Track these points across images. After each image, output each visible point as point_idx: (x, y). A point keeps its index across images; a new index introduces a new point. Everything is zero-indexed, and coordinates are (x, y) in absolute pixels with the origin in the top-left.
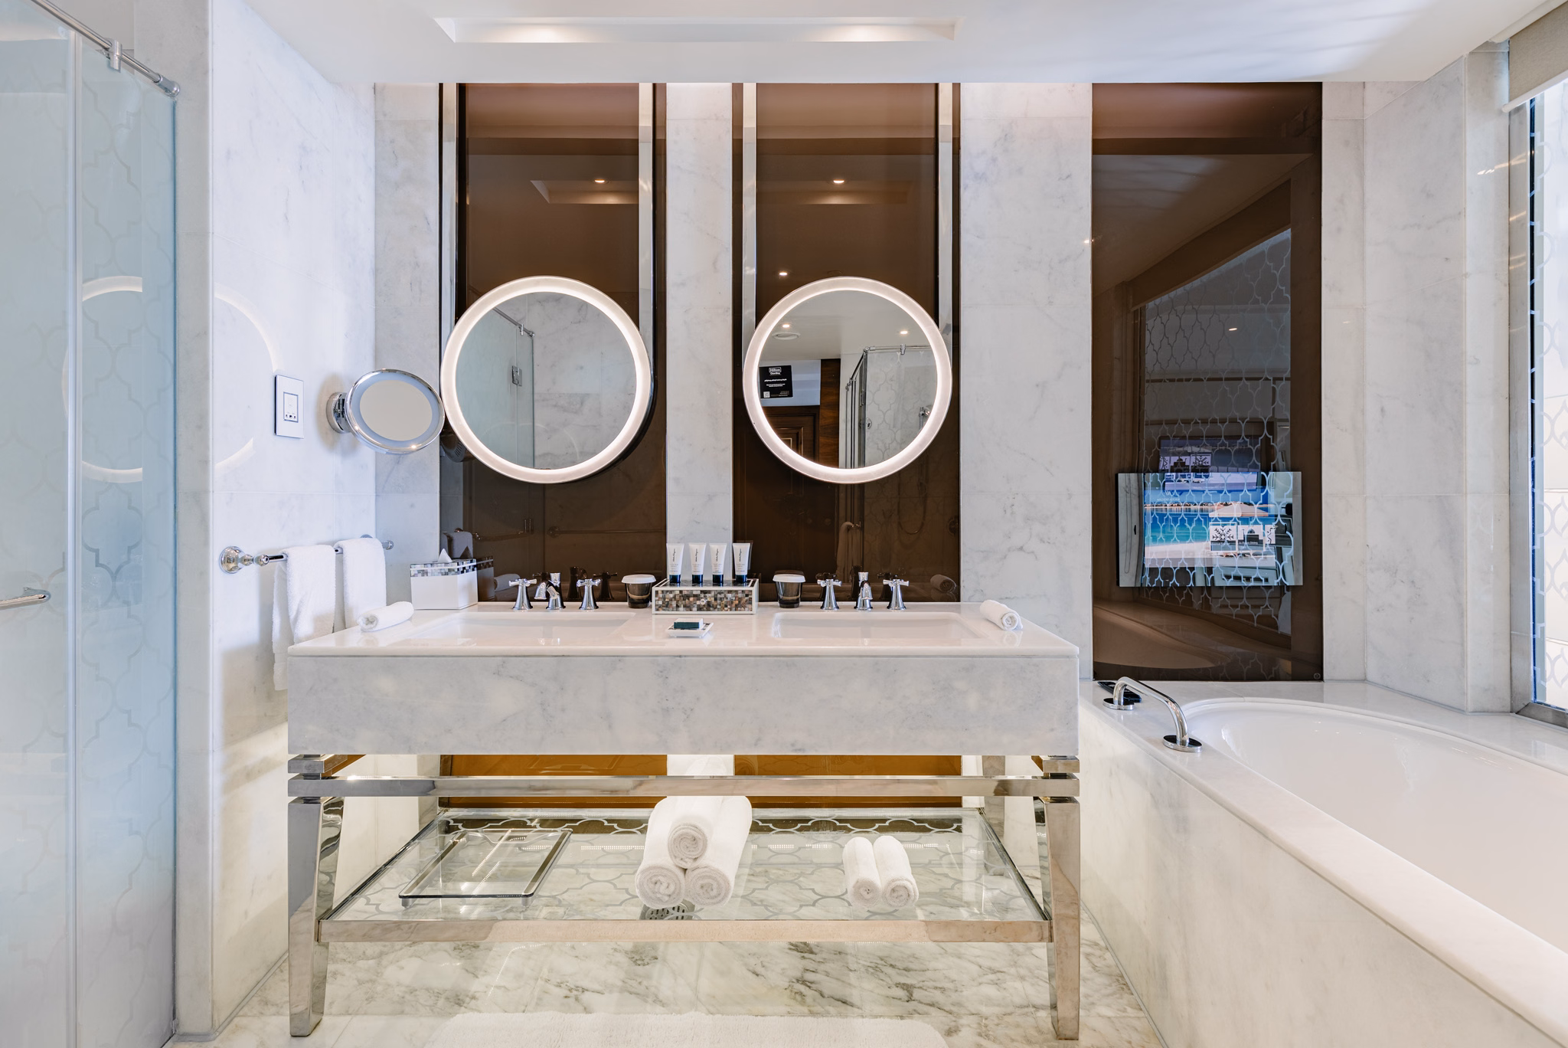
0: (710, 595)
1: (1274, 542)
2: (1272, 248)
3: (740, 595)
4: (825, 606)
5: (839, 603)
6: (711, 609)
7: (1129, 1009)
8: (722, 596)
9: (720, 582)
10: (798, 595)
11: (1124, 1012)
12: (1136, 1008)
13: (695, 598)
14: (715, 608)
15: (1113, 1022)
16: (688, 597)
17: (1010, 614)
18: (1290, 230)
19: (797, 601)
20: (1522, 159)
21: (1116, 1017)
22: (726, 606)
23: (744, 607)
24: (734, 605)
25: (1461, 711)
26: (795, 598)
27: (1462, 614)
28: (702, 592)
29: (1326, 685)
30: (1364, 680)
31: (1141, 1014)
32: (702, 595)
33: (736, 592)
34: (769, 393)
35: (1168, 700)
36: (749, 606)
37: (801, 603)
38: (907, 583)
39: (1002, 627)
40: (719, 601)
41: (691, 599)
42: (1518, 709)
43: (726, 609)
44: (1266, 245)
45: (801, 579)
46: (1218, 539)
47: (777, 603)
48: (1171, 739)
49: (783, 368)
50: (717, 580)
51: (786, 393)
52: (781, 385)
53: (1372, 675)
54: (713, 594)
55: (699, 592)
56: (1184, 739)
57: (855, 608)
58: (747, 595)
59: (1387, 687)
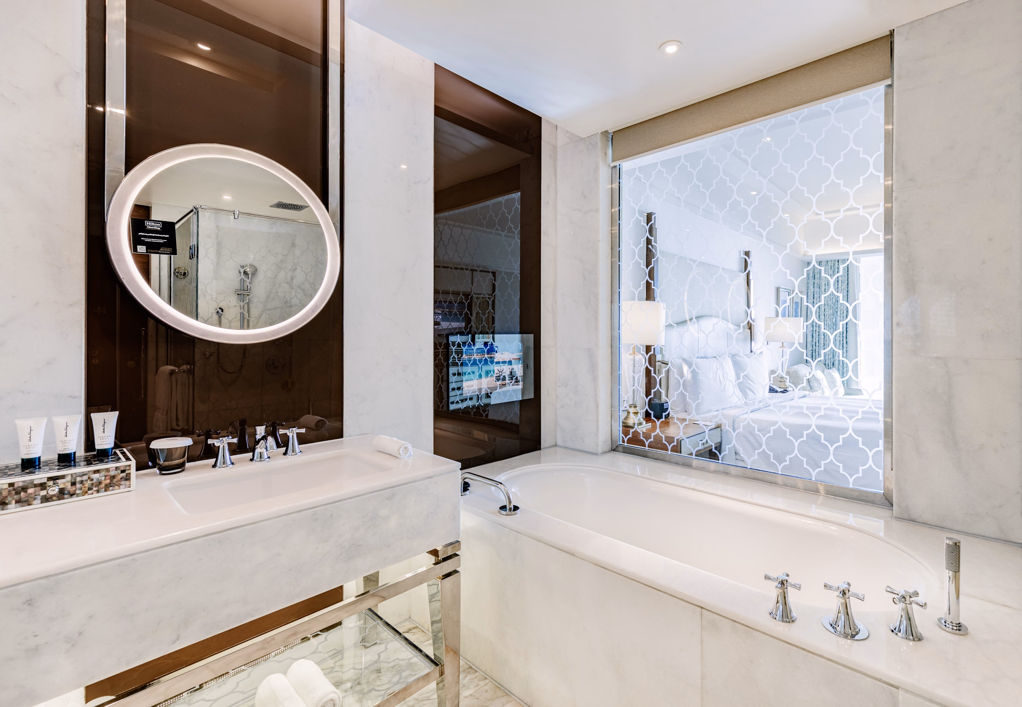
0: (63, 481)
1: (522, 375)
2: (493, 204)
3: (112, 473)
4: (218, 464)
5: (233, 457)
6: (66, 496)
7: (481, 683)
8: (85, 478)
9: (70, 462)
10: (184, 456)
11: (478, 686)
12: (483, 680)
13: (39, 488)
14: (72, 495)
15: (474, 696)
16: (24, 489)
17: (405, 446)
18: (519, 194)
19: (183, 464)
20: (616, 186)
21: (474, 693)
22: (90, 489)
23: (119, 485)
24: (103, 485)
25: (596, 454)
26: (181, 461)
27: (597, 406)
28: (50, 479)
29: (542, 451)
30: (556, 445)
31: (487, 681)
32: (51, 483)
33: (107, 470)
34: (144, 247)
35: (498, 483)
36: (127, 483)
37: (188, 465)
38: (303, 431)
39: (399, 456)
40: (78, 486)
41: (30, 491)
42: (613, 449)
43: (90, 492)
44: (502, 199)
45: (187, 442)
46: (499, 375)
47: (156, 470)
48: (503, 508)
49: (164, 223)
50: (66, 460)
51: (169, 250)
52: (161, 241)
53: (559, 443)
54: (69, 478)
55: (45, 480)
56: (511, 507)
57: (252, 460)
58: (123, 471)
59: (566, 448)
